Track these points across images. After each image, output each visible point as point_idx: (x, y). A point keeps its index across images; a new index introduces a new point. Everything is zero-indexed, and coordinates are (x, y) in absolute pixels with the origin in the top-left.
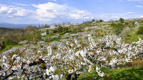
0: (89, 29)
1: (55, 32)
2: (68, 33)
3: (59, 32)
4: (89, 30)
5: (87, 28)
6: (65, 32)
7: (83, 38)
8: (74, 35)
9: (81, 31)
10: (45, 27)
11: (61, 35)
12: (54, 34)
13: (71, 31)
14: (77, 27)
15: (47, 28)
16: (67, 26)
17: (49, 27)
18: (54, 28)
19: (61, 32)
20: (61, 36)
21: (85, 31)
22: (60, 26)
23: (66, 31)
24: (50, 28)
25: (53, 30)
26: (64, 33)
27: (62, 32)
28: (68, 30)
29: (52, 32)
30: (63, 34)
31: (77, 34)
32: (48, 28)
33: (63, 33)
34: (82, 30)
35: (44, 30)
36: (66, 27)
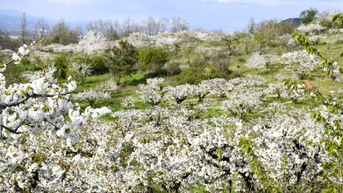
0: (267, 65)
1: (99, 68)
2: (162, 80)
3: (117, 72)
4: (271, 69)
5: (257, 61)
6: (147, 72)
7: (222, 108)
8: (183, 90)
9: (230, 72)
10: (56, 40)
11: (128, 88)
12: (94, 78)
13: (178, 72)
14: (211, 51)
15: (65, 43)
16: (165, 40)
17: (73, 38)
18: (97, 47)
19: (129, 72)
20: (124, 91)
21: (249, 71)
22: (124, 44)
23: (154, 68)
24: (77, 48)
25: (88, 61)
26: (143, 81)
27: (135, 71)
28: (166, 66)
29: (83, 72)
30: (135, 83)
31: (204, 87)
32: (69, 48)
33: (138, 76)
34: (233, 68)
35: (45, 56)
36: (158, 44)
